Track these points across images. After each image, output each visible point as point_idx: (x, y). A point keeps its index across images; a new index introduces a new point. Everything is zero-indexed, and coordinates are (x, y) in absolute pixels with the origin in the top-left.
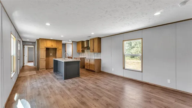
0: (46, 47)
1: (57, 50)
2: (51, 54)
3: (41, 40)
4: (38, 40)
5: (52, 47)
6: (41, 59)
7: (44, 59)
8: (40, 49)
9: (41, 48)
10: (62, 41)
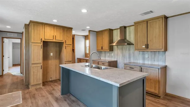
0: (43, 40)
1: (64, 45)
2: (52, 54)
3: (32, 24)
4: (27, 26)
5: (54, 41)
6: (33, 64)
7: (40, 65)
8: (30, 44)
9: (32, 41)
10: (71, 29)
